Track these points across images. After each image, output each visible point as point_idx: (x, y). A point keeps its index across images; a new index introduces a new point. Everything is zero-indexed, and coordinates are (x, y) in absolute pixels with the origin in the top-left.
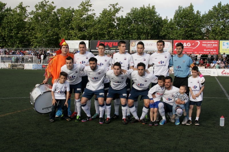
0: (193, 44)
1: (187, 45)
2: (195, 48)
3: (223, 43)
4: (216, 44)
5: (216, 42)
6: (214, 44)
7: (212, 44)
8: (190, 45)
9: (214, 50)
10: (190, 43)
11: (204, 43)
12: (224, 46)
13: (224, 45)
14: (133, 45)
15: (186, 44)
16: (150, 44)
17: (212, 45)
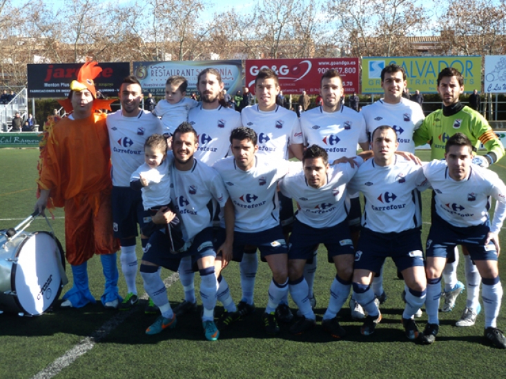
0: (295, 69)
1: (279, 73)
2: (300, 79)
3: (371, 63)
4: (352, 66)
5: (352, 63)
6: (348, 66)
7: (343, 67)
8: (287, 71)
9: (348, 82)
10: (286, 67)
11: (322, 66)
12: (372, 72)
13: (372, 69)
14: (141, 75)
15: (278, 69)
16: (185, 72)
17: (343, 70)
